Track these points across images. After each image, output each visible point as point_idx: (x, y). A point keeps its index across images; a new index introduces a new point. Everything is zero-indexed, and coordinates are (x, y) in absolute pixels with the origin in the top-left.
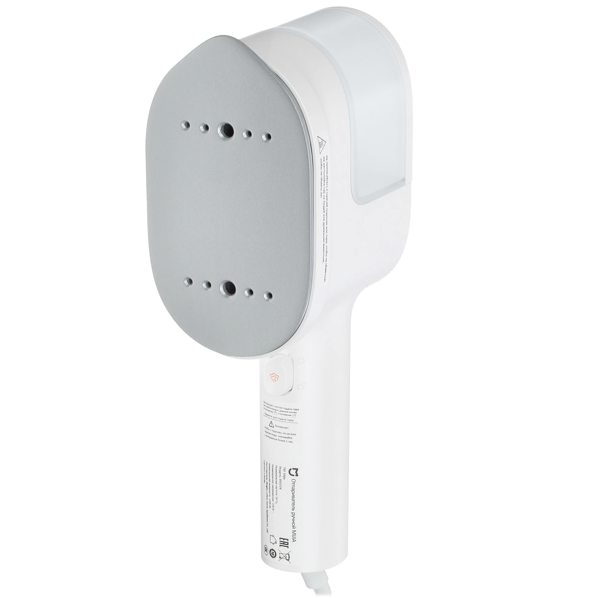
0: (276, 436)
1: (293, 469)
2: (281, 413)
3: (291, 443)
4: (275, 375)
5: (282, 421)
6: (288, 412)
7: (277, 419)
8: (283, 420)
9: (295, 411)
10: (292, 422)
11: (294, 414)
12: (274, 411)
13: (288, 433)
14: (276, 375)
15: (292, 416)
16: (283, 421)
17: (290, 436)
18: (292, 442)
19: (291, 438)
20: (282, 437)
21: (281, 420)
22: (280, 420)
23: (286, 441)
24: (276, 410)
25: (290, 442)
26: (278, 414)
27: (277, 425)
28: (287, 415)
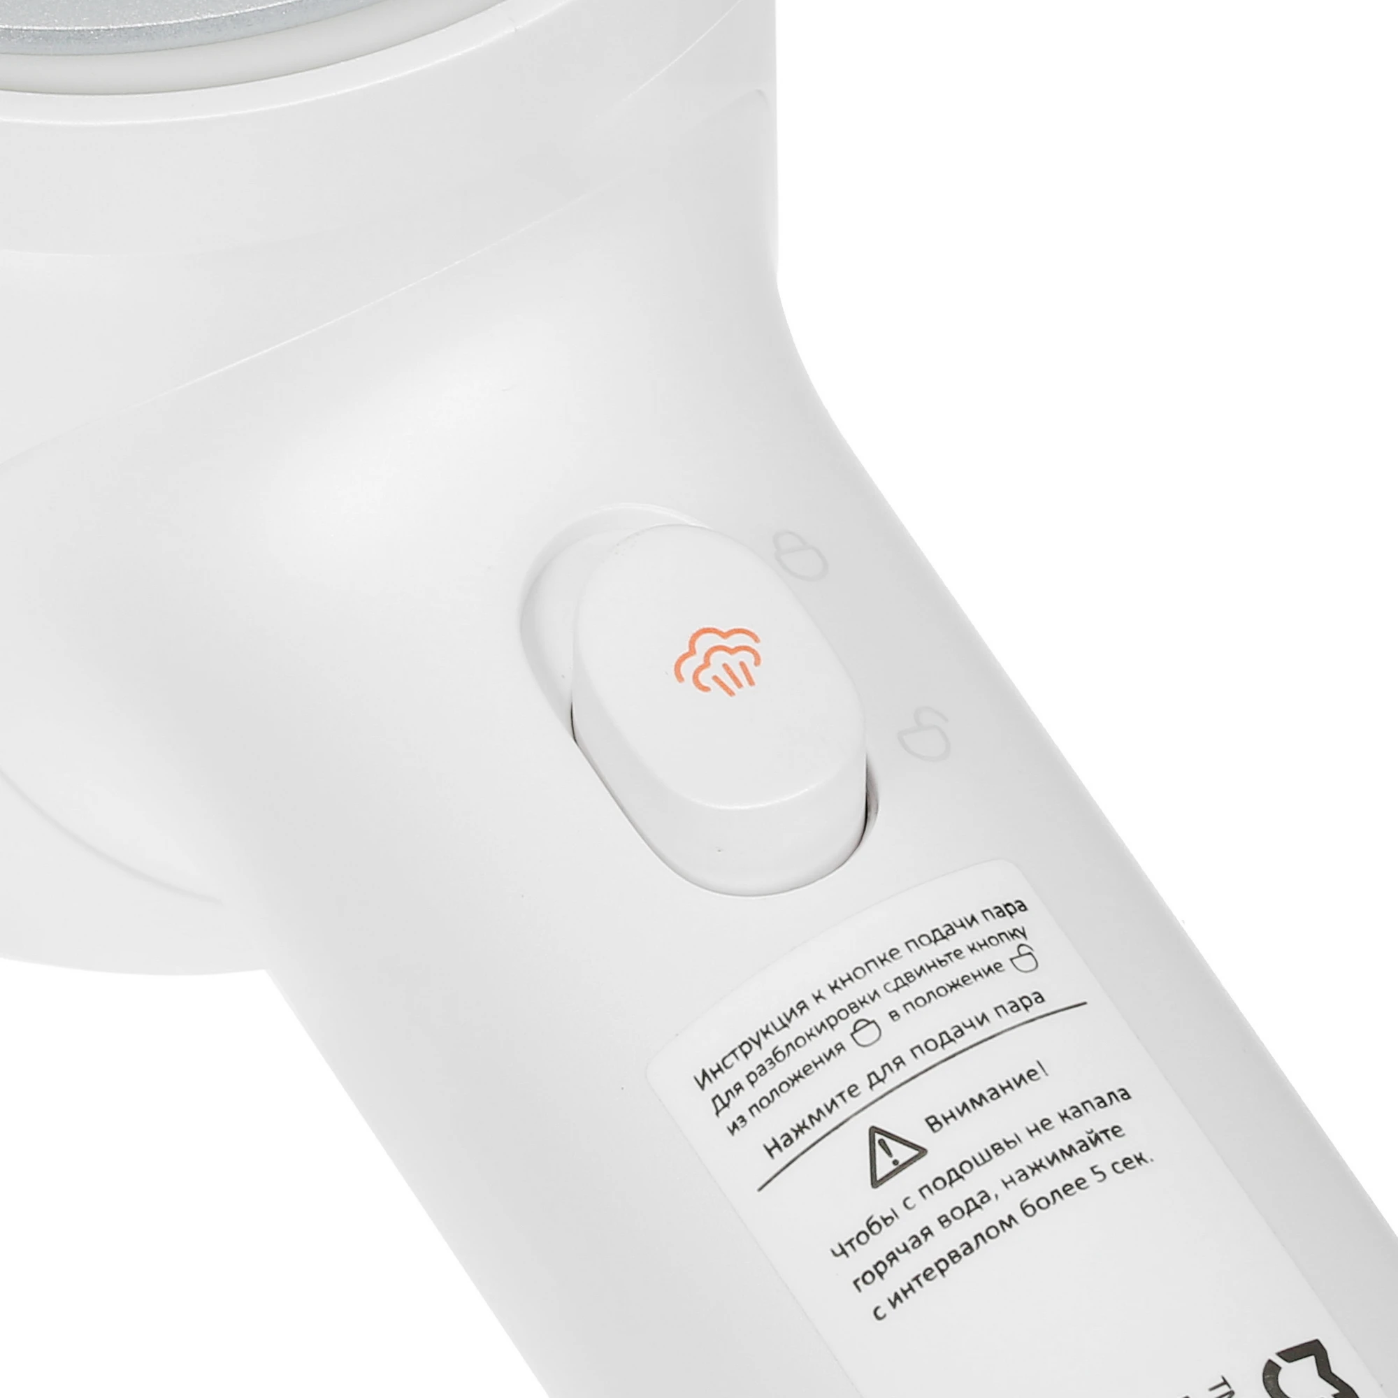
0: (986, 1196)
1: (1291, 1355)
2: (908, 994)
3: (1140, 1169)
4: (717, 640)
5: (961, 1043)
6: (958, 953)
7: (912, 1066)
8: (960, 1031)
9: (1006, 924)
10: (1037, 1009)
11: (1009, 947)
12: (842, 1031)
13: (1065, 1106)
14: (725, 635)
15: (1007, 965)
16: (971, 1036)
17: (1097, 1120)
18: (1140, 1159)
19: (1116, 1131)
20: (1036, 1168)
21: (951, 1048)
22: (941, 1053)
23: (1092, 1179)
24: (853, 1007)
25: (1126, 1162)
26: (894, 1015)
27: (940, 1111)
28: (965, 980)
